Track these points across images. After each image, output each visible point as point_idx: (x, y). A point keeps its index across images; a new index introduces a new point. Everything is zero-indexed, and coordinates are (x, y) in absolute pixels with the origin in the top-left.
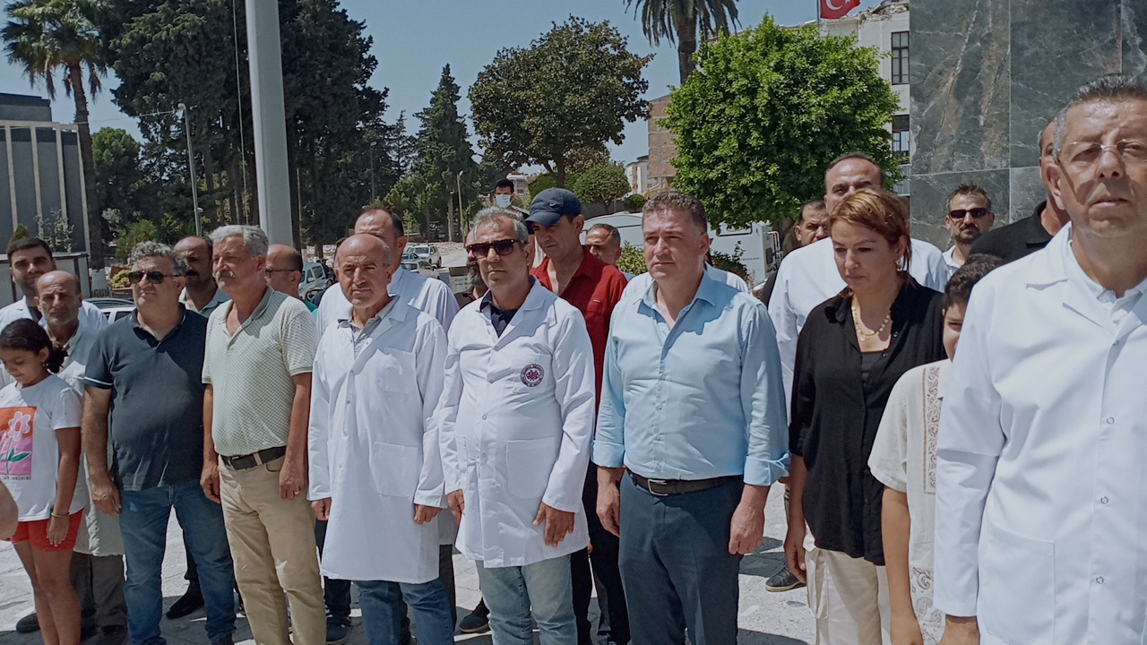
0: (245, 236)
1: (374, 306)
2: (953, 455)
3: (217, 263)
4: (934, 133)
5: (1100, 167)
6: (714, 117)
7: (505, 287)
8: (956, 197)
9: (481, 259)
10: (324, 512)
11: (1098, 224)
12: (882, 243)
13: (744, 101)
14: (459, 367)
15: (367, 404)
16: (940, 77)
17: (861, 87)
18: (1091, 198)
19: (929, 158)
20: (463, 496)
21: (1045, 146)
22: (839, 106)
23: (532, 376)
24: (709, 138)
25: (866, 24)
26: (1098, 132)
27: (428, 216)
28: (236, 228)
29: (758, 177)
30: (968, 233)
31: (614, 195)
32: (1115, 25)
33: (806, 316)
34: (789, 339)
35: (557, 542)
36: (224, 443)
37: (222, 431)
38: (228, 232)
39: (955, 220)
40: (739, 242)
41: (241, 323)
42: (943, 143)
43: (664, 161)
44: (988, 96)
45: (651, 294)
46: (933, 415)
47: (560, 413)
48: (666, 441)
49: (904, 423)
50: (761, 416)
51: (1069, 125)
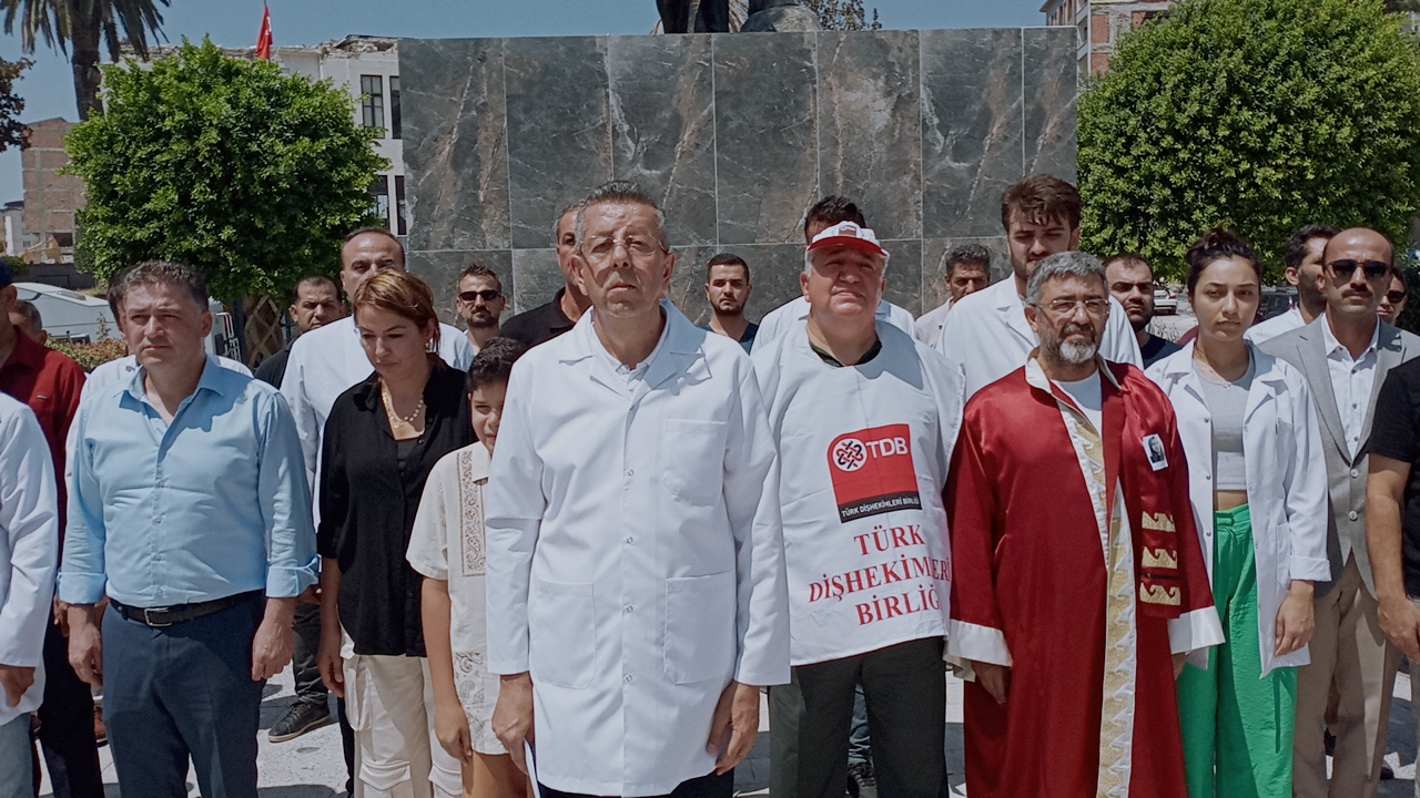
2: (500, 523)
4: (432, 205)
5: (613, 258)
6: (141, 160)
8: (465, 278)
11: (614, 307)
12: (411, 329)
16: (436, 144)
17: (340, 140)
18: (607, 284)
19: (428, 233)
21: (562, 235)
22: (312, 160)
24: (136, 186)
25: (329, 60)
26: (611, 229)
29: (209, 242)
30: (480, 316)
32: (605, 110)
39: (466, 302)
42: (442, 217)
43: (49, 211)
44: (487, 168)
45: (139, 383)
46: (470, 499)
47: (8, 541)
48: (168, 560)
49: (442, 509)
50: (285, 518)
51: (588, 222)
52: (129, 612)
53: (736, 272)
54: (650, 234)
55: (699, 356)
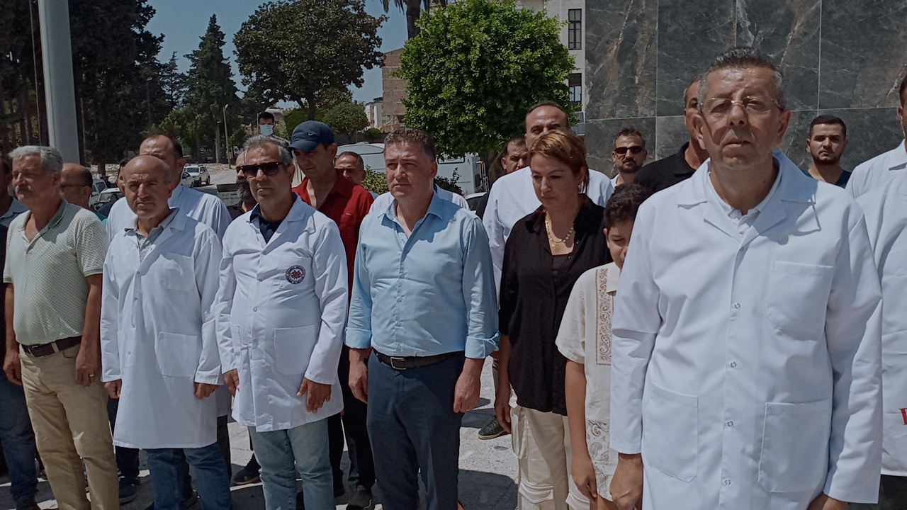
0: (42, 155)
1: (157, 217)
2: (624, 333)
3: (16, 178)
4: (602, 88)
5: (731, 117)
6: (436, 68)
7: (272, 202)
8: (620, 137)
9: (250, 179)
10: (116, 391)
11: (729, 160)
12: (568, 173)
13: (461, 57)
14: (232, 268)
15: (153, 300)
16: (607, 45)
17: (548, 50)
18: (724, 141)
19: (599, 107)
20: (237, 374)
21: (689, 100)
22: (531, 64)
23: (296, 275)
24: (432, 85)
26: (730, 91)
27: (198, 141)
28: (34, 148)
29: (470, 117)
30: (628, 165)
31: (355, 128)
32: (732, 11)
33: (511, 228)
34: (498, 245)
35: (317, 409)
36: (24, 334)
37: (22, 322)
38: (26, 151)
39: (619, 155)
40: (456, 169)
41: (39, 231)
42: (608, 96)
43: (396, 103)
44: (642, 61)
45: (392, 209)
46: (604, 305)
47: (319, 305)
48: (405, 327)
49: (583, 311)
50: (478, 304)
51: (709, 86)
52: (382, 357)
53: (835, 129)
54: (767, 94)
55: (809, 204)
